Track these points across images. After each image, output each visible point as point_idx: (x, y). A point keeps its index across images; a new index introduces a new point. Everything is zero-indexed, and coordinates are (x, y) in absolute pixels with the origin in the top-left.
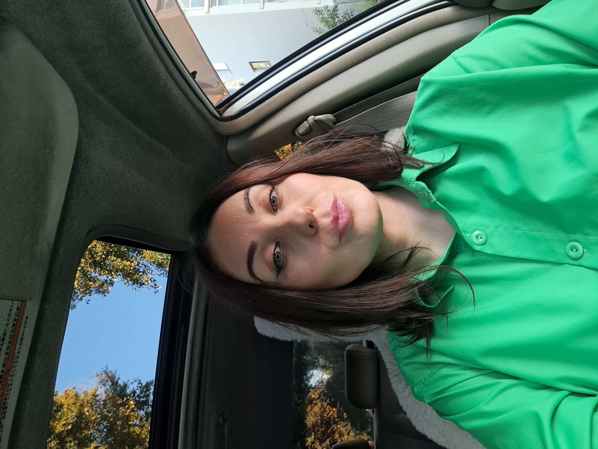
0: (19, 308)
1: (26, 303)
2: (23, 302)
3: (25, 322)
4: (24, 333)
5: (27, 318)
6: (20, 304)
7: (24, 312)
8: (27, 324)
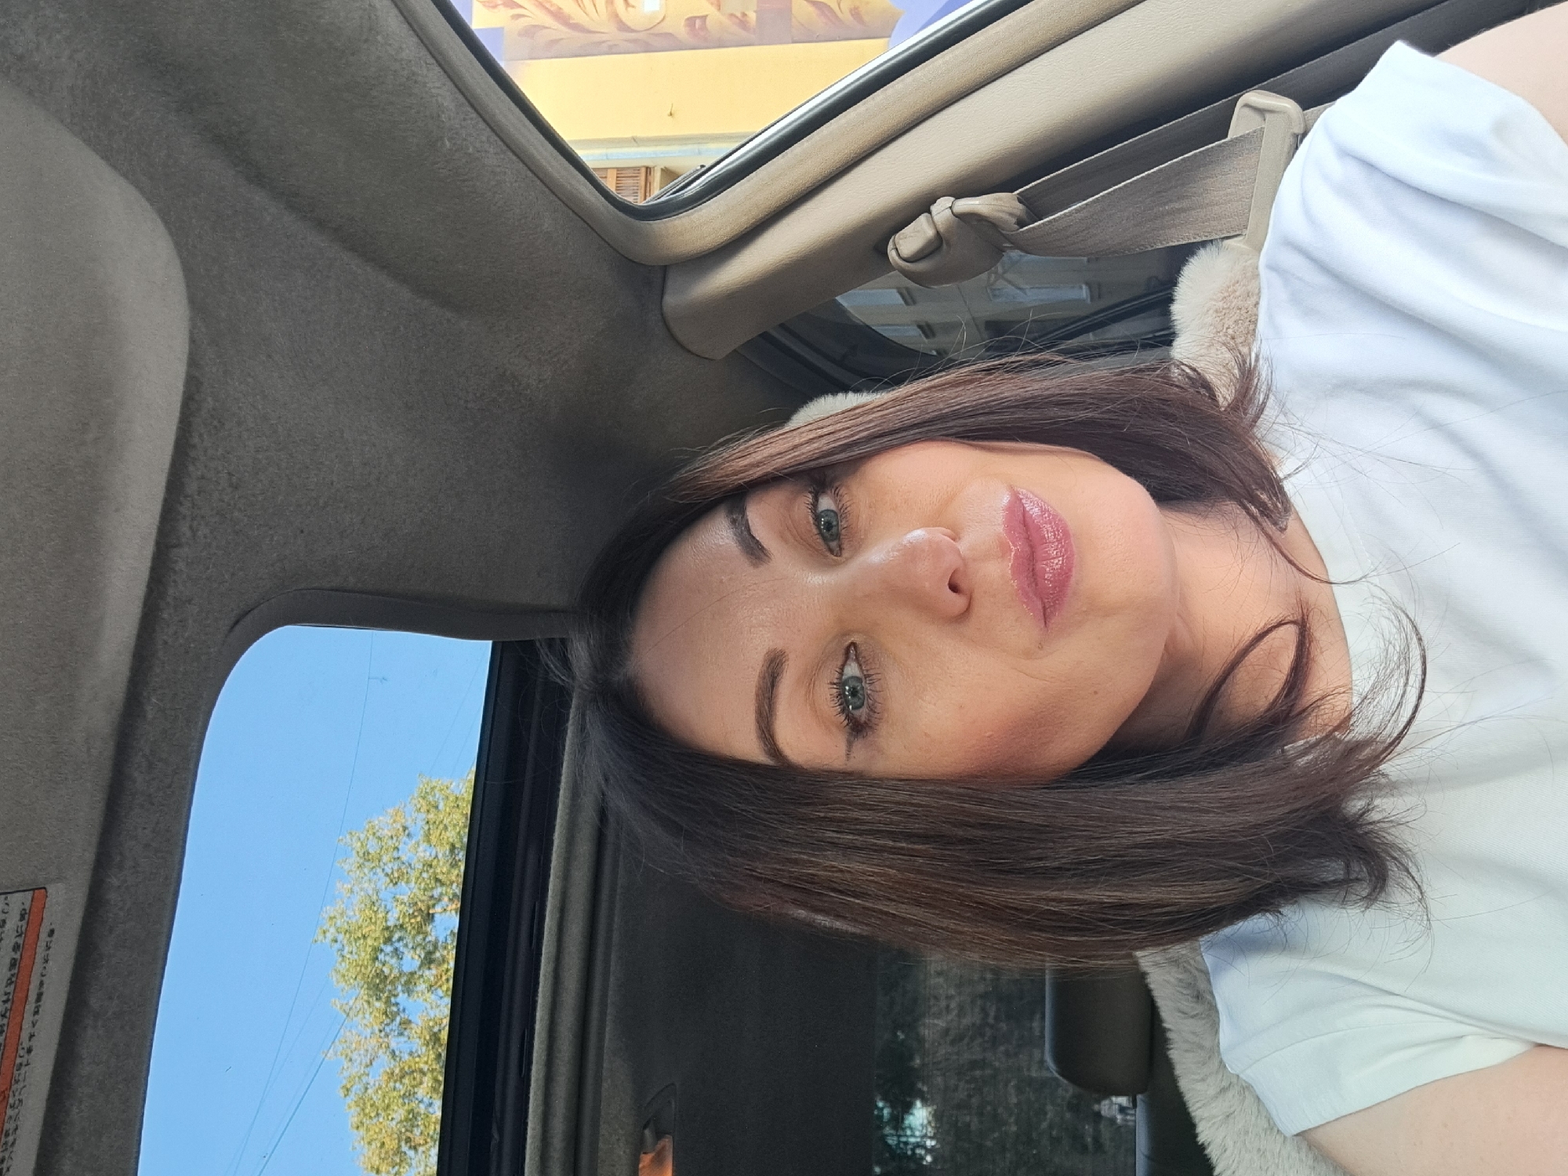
0: (28, 911)
1: (47, 892)
2: (38, 890)
3: (47, 946)
4: (44, 978)
5: (52, 933)
6: (30, 899)
7: (42, 919)
8: (51, 951)
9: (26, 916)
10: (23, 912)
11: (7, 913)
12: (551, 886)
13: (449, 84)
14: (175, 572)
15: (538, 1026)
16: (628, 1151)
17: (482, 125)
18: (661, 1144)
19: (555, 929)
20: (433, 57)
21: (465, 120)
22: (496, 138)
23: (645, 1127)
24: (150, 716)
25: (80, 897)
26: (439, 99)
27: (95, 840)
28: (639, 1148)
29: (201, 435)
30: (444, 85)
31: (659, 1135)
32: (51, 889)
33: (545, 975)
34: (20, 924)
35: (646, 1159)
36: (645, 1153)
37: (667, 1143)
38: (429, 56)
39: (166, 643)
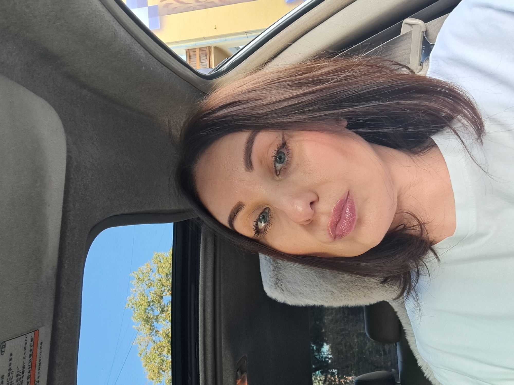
0: (33, 338)
1: (39, 331)
2: (36, 331)
3: (40, 348)
4: (40, 358)
5: (42, 343)
6: (34, 334)
7: (38, 339)
8: (42, 349)
9: (33, 340)
10: (32, 339)
11: (26, 340)
12: (200, 297)
13: (142, 48)
14: (69, 220)
15: (200, 343)
16: (233, 379)
17: (154, 59)
18: (243, 375)
19: (202, 311)
20: (137, 41)
21: (149, 59)
22: (160, 63)
23: (237, 371)
24: (66, 267)
25: (49, 330)
26: (140, 54)
27: (52, 311)
28: (236, 378)
29: (73, 174)
30: (141, 49)
31: (242, 373)
32: (40, 330)
33: (201, 326)
34: (31, 343)
35: (239, 381)
36: (238, 379)
37: (245, 375)
38: (135, 41)
39: (69, 243)
